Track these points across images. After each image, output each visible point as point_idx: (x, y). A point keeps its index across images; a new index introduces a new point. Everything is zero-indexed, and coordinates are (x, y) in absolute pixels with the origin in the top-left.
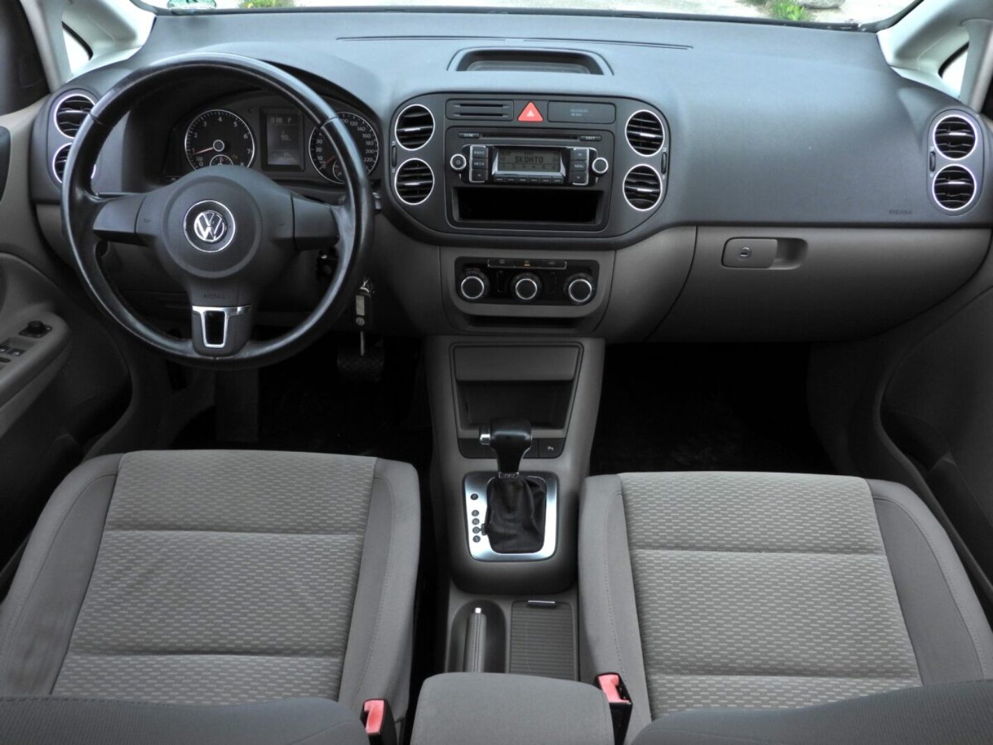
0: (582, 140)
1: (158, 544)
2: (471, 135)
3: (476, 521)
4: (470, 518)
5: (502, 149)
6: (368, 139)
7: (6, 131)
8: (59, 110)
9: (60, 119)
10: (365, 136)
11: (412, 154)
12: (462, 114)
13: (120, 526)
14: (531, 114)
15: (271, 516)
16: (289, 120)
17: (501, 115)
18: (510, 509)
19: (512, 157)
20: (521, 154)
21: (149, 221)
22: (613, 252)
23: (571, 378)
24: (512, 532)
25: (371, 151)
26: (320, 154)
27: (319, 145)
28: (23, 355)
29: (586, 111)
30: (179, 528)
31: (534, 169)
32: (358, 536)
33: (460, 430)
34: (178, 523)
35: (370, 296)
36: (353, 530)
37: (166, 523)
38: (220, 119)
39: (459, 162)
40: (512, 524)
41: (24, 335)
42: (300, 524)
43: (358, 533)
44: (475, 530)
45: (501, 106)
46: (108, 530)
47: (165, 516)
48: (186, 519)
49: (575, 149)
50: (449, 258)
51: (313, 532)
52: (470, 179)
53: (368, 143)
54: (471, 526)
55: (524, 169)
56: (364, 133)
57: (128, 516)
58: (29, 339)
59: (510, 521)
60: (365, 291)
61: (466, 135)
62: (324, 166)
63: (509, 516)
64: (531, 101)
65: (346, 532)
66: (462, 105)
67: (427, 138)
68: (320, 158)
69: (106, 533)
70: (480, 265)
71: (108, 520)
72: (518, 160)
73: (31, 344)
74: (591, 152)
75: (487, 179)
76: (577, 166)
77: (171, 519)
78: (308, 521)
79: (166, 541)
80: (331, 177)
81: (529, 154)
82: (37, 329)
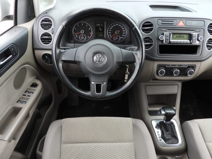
0: (195, 31)
1: (78, 148)
2: (165, 30)
3: (159, 135)
4: (157, 134)
5: (173, 34)
6: (123, 30)
7: (26, 29)
8: (41, 22)
9: (41, 25)
10: (123, 29)
11: (147, 35)
12: (162, 24)
13: (66, 143)
14: (181, 24)
15: (108, 138)
16: (102, 24)
17: (173, 24)
18: (167, 131)
19: (175, 36)
20: (178, 35)
21: (79, 57)
22: (200, 62)
23: (176, 93)
24: (170, 138)
25: (124, 33)
26: (110, 34)
27: (110, 31)
28: (33, 94)
29: (196, 23)
30: (82, 143)
31: (181, 39)
32: (133, 143)
33: (149, 108)
34: (82, 141)
35: (129, 74)
36: (131, 141)
37: (79, 141)
38: (82, 24)
39: (162, 38)
40: (168, 135)
41: (31, 87)
42: (116, 140)
43: (133, 142)
44: (159, 137)
45: (173, 21)
46: (62, 144)
47: (78, 139)
48: (84, 140)
49: (194, 34)
50: (156, 64)
51: (120, 142)
52: (164, 43)
53: (124, 31)
54: (158, 136)
55: (179, 39)
56: (123, 28)
57: (67, 140)
58: (33, 88)
59: (168, 134)
60: (128, 73)
61: (163, 30)
62: (111, 37)
63: (168, 133)
64: (181, 20)
65: (129, 142)
66: (162, 21)
67: (152, 31)
68: (110, 35)
69: (62, 145)
70: (164, 66)
71: (62, 141)
72: (177, 37)
73: (35, 90)
74: (198, 35)
75: (169, 42)
76: (194, 39)
77: (80, 140)
78: (118, 139)
79: (80, 147)
80: (113, 40)
81: (180, 35)
82: (34, 85)
